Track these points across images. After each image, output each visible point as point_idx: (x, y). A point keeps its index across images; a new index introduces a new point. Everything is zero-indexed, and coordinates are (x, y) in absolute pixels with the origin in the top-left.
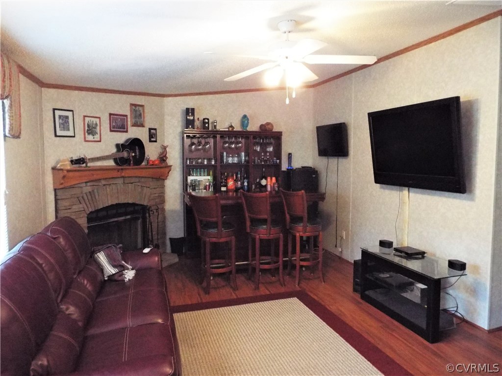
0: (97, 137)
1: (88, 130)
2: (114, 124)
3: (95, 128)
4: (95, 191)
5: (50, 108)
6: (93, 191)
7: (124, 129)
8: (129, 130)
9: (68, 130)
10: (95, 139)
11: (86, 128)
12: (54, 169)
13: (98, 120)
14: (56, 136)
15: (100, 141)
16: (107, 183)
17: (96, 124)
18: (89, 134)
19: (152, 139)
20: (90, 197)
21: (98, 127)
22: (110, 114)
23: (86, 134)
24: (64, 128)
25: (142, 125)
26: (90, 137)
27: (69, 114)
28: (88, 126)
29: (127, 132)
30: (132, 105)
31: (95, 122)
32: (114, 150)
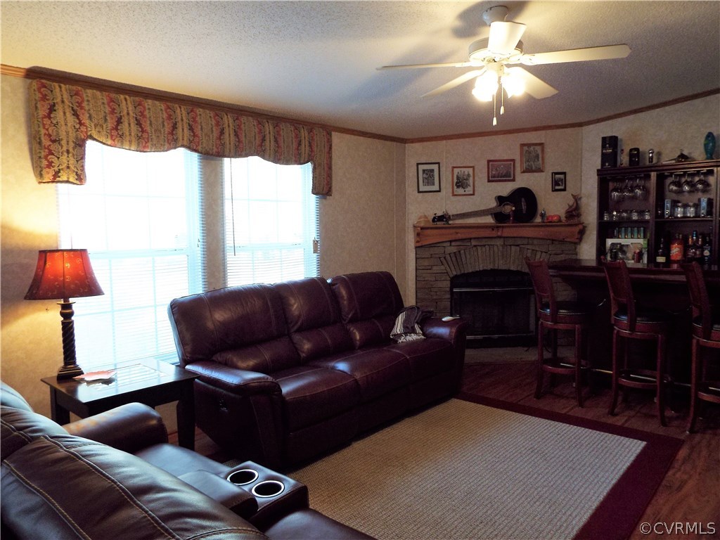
0: (469, 190)
1: (457, 183)
2: (494, 173)
3: (467, 179)
4: (462, 252)
5: (414, 162)
6: (459, 252)
7: (510, 177)
8: (517, 179)
9: (433, 184)
10: (467, 193)
11: (455, 180)
12: (414, 227)
13: (471, 170)
14: (419, 192)
15: (473, 194)
16: (480, 244)
17: (469, 175)
18: (458, 187)
19: (557, 188)
20: (454, 259)
21: (471, 179)
22: (489, 161)
23: (455, 187)
24: (428, 183)
25: (540, 170)
26: (461, 191)
27: (435, 167)
28: (458, 178)
29: (514, 180)
30: (523, 145)
31: (466, 173)
32: (493, 204)
